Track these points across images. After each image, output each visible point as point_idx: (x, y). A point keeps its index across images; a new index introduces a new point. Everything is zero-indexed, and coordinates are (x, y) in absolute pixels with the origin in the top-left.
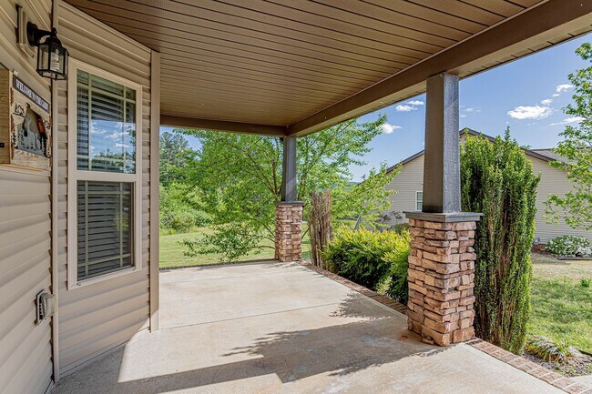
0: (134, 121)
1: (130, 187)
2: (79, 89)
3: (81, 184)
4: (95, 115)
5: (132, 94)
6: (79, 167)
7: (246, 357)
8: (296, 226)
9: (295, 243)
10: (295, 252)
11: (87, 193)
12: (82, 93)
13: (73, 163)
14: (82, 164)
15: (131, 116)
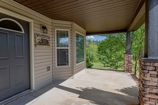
0: (68, 37)
1: (68, 50)
2: (57, 33)
3: (58, 50)
4: (60, 37)
5: (68, 32)
6: (57, 47)
7: (79, 89)
8: (130, 61)
9: (130, 66)
10: (129, 69)
11: (59, 51)
12: (57, 34)
13: (56, 46)
14: (58, 46)
15: (67, 36)
